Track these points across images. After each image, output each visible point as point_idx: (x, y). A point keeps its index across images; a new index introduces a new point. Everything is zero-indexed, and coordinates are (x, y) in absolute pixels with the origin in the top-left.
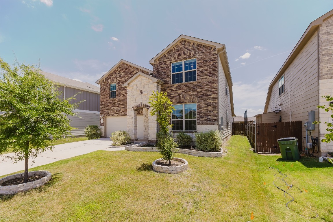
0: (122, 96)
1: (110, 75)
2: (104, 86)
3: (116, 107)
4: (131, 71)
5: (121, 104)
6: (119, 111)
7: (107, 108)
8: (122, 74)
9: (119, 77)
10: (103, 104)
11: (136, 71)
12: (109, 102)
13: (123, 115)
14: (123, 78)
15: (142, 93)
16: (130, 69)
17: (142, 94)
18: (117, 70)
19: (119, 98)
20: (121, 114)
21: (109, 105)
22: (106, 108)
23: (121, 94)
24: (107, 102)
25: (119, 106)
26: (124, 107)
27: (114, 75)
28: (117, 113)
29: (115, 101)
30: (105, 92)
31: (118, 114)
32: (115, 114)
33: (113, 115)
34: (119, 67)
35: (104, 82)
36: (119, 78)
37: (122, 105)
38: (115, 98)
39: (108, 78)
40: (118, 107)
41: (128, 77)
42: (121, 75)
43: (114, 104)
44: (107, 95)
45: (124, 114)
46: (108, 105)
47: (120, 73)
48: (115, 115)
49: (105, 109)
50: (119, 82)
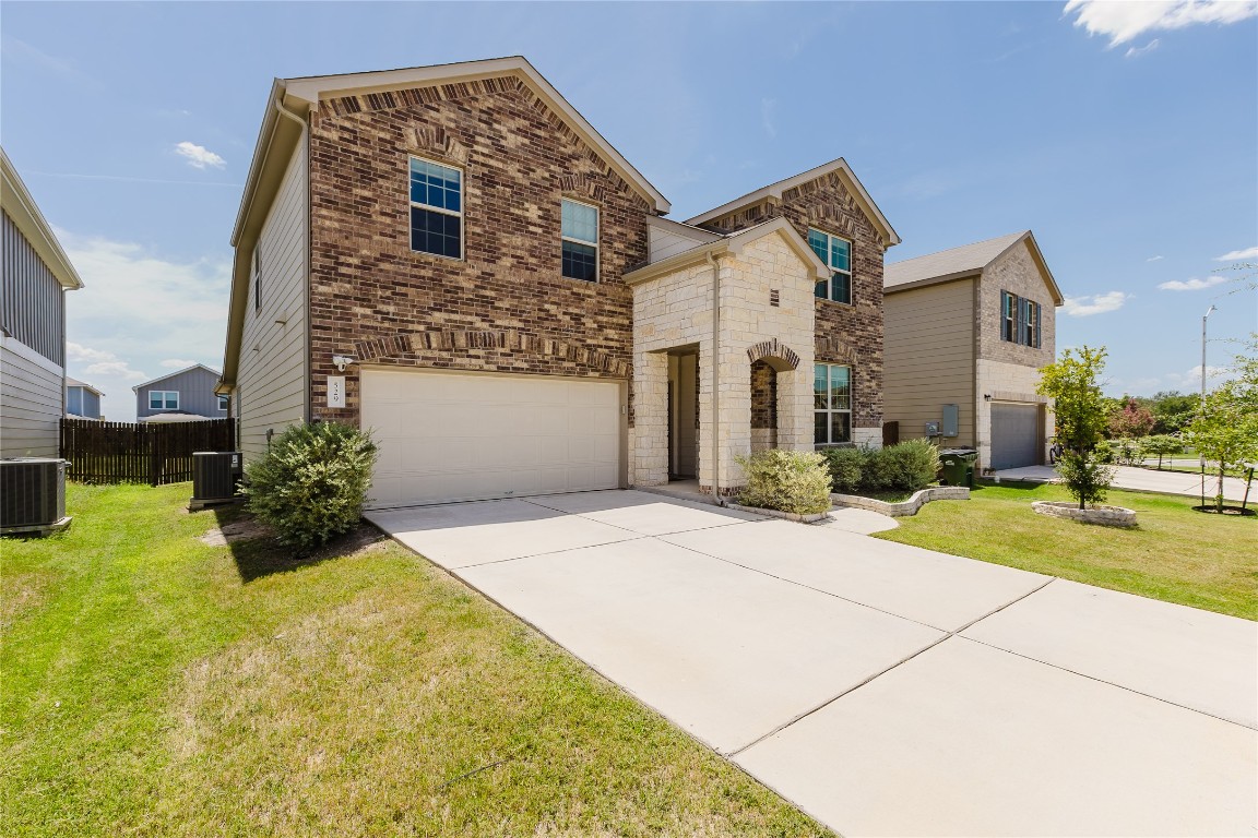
0: (507, 262)
1: (417, 99)
2: (354, 148)
3: (469, 318)
4: (562, 149)
5: (505, 304)
6: (488, 343)
7: (391, 309)
8: (512, 141)
9: (487, 146)
10: (343, 270)
11: (588, 162)
12: (408, 270)
13: (517, 370)
14: (517, 166)
15: (777, 301)
16: (558, 135)
17: (777, 305)
18: (471, 91)
19: (488, 267)
20: (503, 361)
21: (411, 291)
22: (381, 307)
23: (504, 250)
24: (383, 266)
25: (492, 314)
26: (521, 325)
27: (452, 116)
28: (472, 352)
29: (461, 278)
30: (367, 193)
31: (481, 362)
32: (458, 360)
33: (442, 365)
34: (489, 84)
35: (358, 116)
36: (486, 151)
37: (514, 312)
38: (451, 262)
39: (400, 105)
40: (485, 318)
41: (547, 175)
42: (503, 142)
43: (451, 299)
44: (388, 220)
45: (525, 365)
46: (398, 289)
47: (496, 126)
48: (462, 368)
49: (368, 311)
50: (486, 170)
